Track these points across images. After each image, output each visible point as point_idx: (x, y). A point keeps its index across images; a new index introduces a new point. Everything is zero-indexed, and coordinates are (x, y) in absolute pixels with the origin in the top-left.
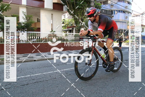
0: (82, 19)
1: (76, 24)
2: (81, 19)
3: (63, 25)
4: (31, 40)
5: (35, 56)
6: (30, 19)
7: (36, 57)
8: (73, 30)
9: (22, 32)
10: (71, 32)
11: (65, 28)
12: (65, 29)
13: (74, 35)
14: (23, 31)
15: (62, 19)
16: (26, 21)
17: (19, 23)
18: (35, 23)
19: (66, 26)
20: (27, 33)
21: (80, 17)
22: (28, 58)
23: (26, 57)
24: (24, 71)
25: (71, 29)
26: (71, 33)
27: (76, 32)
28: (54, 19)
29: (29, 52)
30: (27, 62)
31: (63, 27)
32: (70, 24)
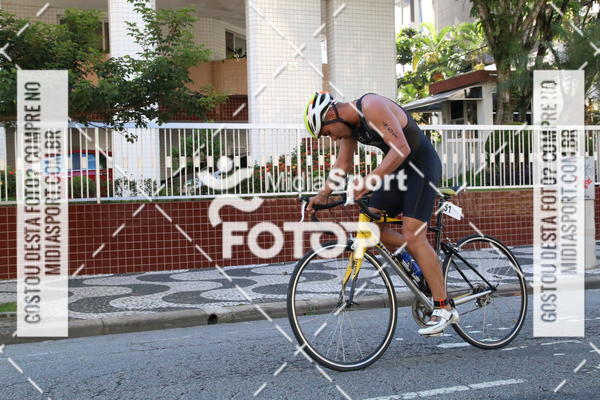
0: (541, 16)
1: (498, 60)
2: (535, 14)
3: (403, 70)
4: (190, 177)
5: (215, 285)
6: (175, 34)
7: (217, 294)
8: (474, 106)
9: (130, 127)
10: (465, 118)
11: (420, 88)
12: (420, 97)
13: (482, 140)
14: (132, 122)
15: (398, 31)
16: (152, 48)
17: (107, 65)
18: (213, 63)
19: (425, 80)
20: (161, 131)
21: (531, 6)
22: (165, 305)
23: (151, 292)
24: (137, 395)
25: (459, 95)
26: (462, 123)
27: (501, 112)
28: (336, 33)
29: (176, 259)
30: (158, 332)
31: (401, 82)
32: (456, 60)
